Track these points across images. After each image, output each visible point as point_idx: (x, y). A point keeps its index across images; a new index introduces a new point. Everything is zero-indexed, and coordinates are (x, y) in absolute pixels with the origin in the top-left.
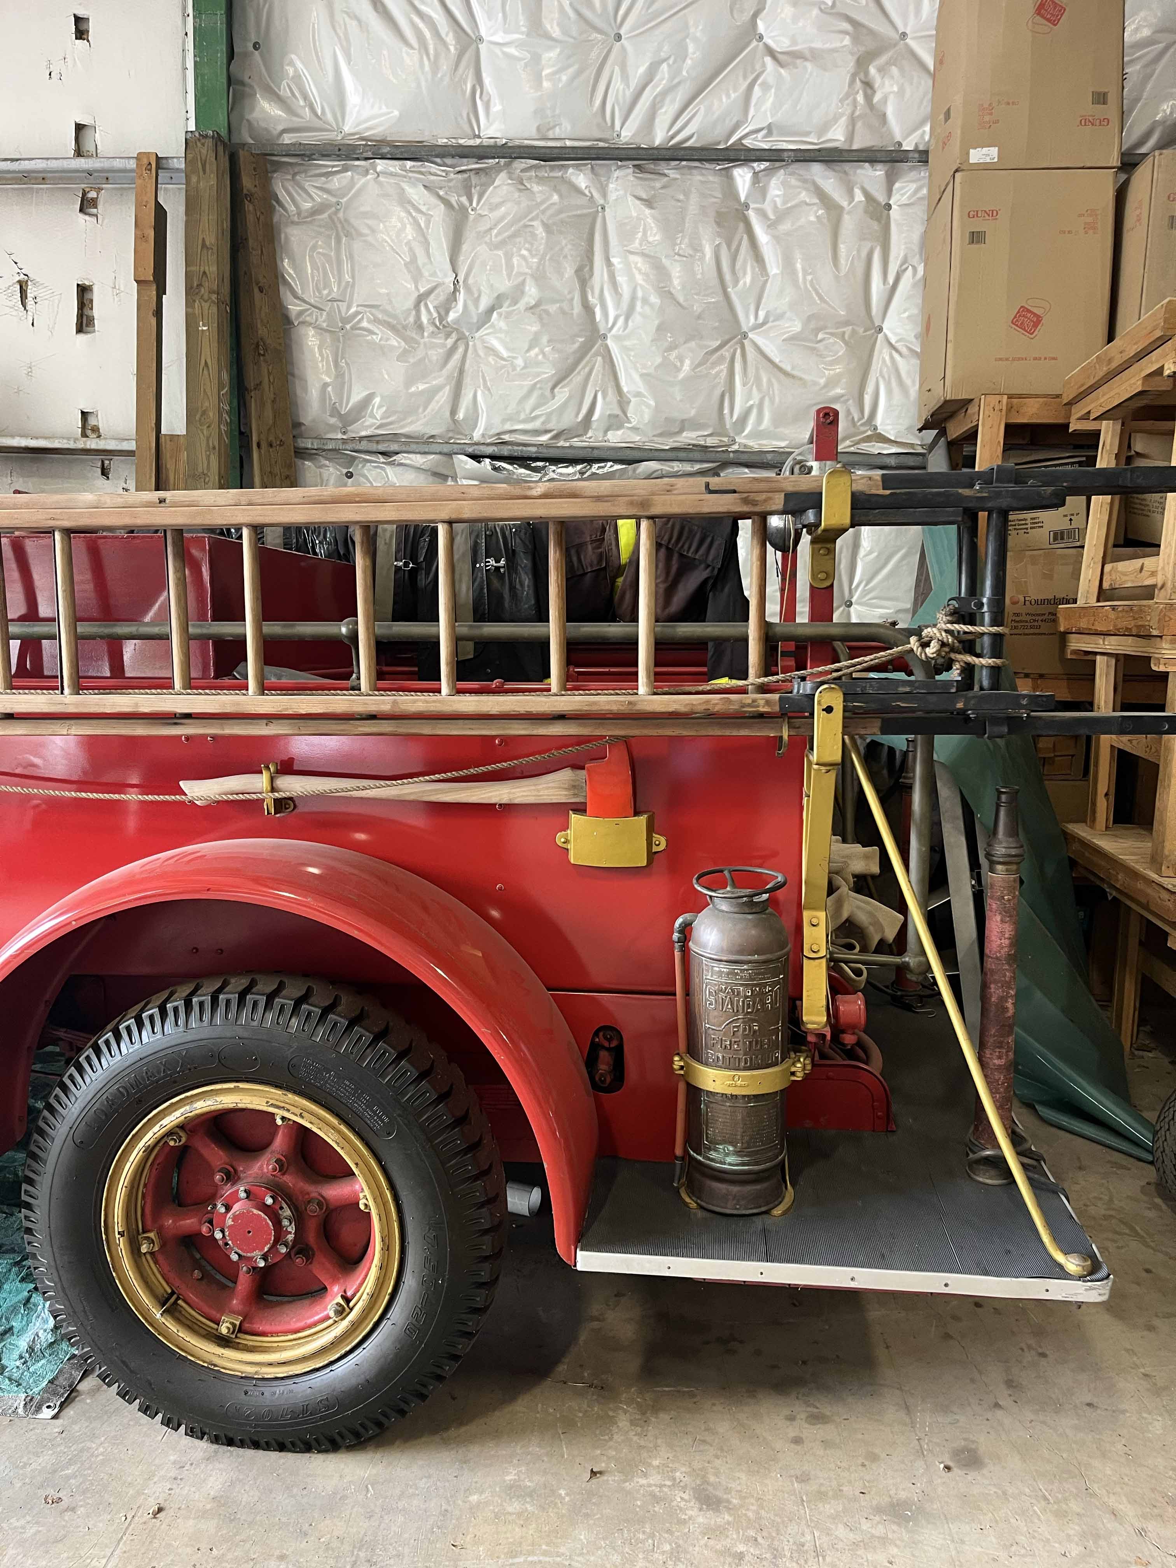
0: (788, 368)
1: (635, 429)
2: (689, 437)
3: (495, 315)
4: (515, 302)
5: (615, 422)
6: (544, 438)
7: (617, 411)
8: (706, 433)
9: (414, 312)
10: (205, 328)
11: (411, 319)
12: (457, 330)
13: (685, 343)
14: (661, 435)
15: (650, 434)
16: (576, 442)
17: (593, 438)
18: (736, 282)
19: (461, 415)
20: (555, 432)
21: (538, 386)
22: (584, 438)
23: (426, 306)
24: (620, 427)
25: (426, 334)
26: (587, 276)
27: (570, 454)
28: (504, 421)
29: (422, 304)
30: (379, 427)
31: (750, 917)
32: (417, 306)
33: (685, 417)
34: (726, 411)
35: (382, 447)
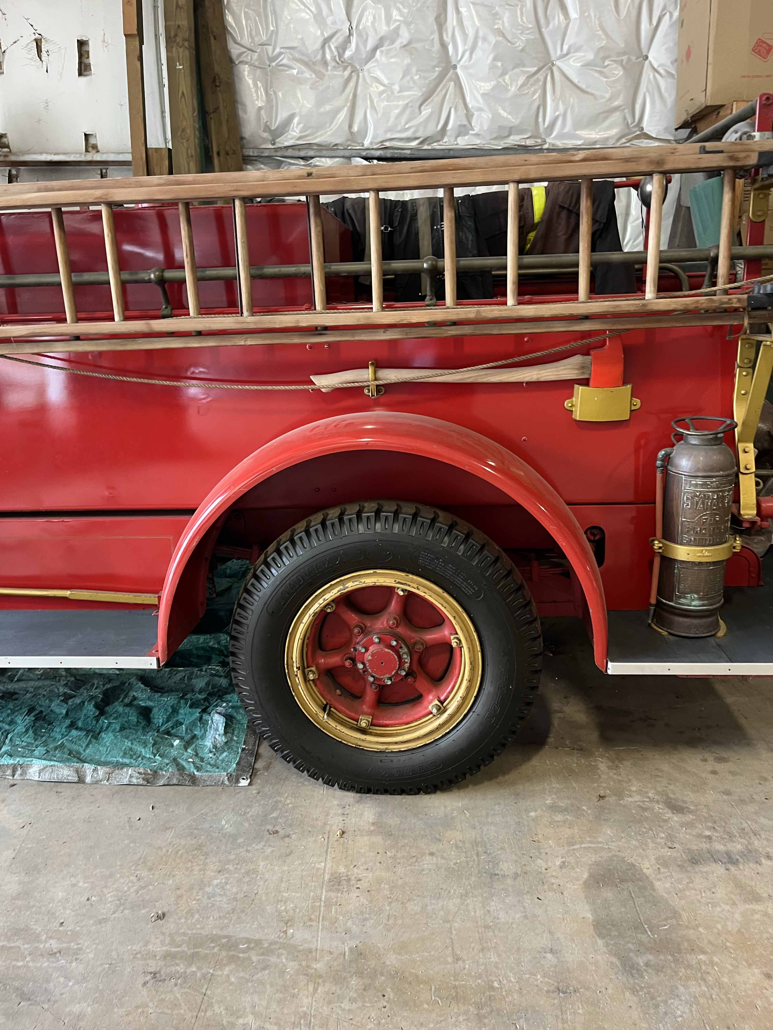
0: (584, 86)
1: (477, 135)
2: (514, 140)
3: (378, 52)
4: (393, 42)
5: (463, 130)
6: (414, 144)
7: (465, 122)
8: (526, 137)
9: (321, 52)
10: (181, 67)
11: (319, 57)
12: (350, 64)
13: (513, 69)
14: (495, 139)
15: (488, 139)
16: (436, 146)
17: (447, 143)
18: (548, 23)
19: (355, 128)
20: (421, 139)
21: (410, 105)
22: (441, 143)
23: (330, 48)
24: (466, 133)
25: (329, 68)
26: (443, 21)
27: (433, 154)
28: (386, 132)
29: (327, 45)
30: (299, 138)
31: (715, 447)
32: (323, 47)
33: (512, 125)
34: (540, 120)
35: (302, 154)
